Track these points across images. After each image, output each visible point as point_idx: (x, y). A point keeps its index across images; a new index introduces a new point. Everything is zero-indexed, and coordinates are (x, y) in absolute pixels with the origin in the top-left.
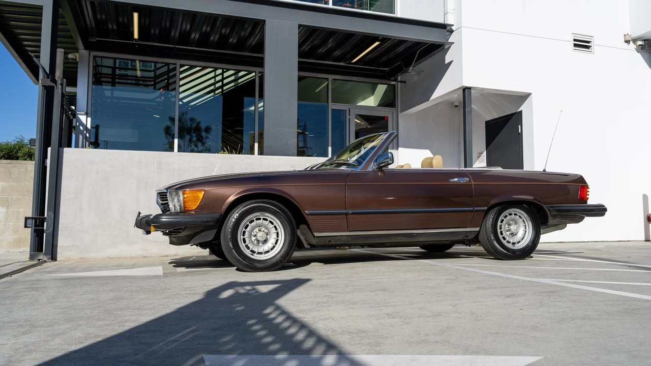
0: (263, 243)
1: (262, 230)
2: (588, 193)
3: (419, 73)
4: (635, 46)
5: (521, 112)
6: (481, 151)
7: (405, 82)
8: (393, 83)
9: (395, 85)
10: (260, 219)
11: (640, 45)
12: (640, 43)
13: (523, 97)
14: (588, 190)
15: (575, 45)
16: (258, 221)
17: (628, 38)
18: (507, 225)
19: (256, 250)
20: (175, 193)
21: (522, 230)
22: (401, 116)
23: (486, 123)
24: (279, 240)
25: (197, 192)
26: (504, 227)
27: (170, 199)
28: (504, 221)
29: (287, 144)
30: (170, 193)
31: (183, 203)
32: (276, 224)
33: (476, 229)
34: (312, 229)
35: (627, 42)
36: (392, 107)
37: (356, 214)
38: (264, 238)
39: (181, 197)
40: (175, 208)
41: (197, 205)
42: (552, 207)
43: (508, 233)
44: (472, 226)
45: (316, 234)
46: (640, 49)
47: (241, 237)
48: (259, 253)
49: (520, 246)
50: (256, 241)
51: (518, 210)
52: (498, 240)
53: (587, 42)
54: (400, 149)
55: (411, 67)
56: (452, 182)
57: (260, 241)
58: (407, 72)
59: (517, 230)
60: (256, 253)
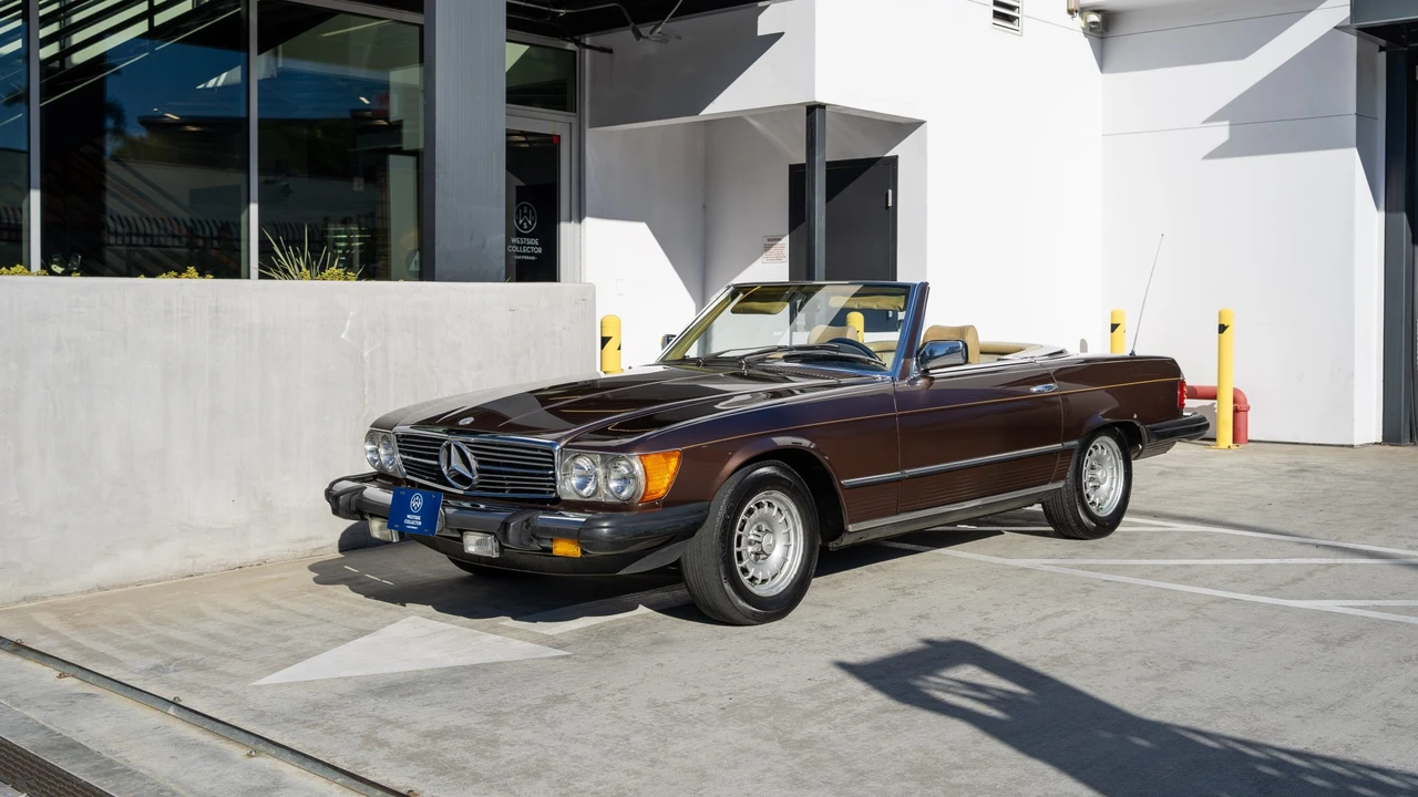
3: (664, 40)
4: (1082, 24)
5: (895, 159)
6: (774, 233)
7: (610, 51)
8: (570, 46)
9: (575, 52)
11: (1094, 23)
12: (1094, 18)
13: (904, 128)
15: (997, 15)
17: (1072, 7)
18: (1092, 468)
19: (760, 576)
20: (599, 458)
21: (1109, 477)
22: (593, 136)
23: (793, 168)
24: (792, 548)
25: (667, 456)
26: (1087, 475)
27: (566, 468)
28: (1089, 460)
29: (483, 246)
30: (567, 454)
31: (643, 483)
32: (785, 514)
33: (1060, 485)
34: (846, 518)
35: (1071, 12)
36: (565, 110)
37: (913, 477)
38: (772, 547)
39: (638, 467)
40: (595, 493)
41: (665, 485)
42: (1153, 429)
43: (1091, 484)
44: (1056, 480)
45: (851, 528)
46: (1091, 29)
47: (736, 549)
48: (764, 581)
49: (1107, 509)
50: (753, 556)
51: (1107, 439)
52: (1082, 499)
53: (1012, 8)
54: (588, 221)
55: (657, 26)
56: (1035, 393)
57: (761, 555)
58: (638, 35)
59: (1105, 478)
60: (759, 582)
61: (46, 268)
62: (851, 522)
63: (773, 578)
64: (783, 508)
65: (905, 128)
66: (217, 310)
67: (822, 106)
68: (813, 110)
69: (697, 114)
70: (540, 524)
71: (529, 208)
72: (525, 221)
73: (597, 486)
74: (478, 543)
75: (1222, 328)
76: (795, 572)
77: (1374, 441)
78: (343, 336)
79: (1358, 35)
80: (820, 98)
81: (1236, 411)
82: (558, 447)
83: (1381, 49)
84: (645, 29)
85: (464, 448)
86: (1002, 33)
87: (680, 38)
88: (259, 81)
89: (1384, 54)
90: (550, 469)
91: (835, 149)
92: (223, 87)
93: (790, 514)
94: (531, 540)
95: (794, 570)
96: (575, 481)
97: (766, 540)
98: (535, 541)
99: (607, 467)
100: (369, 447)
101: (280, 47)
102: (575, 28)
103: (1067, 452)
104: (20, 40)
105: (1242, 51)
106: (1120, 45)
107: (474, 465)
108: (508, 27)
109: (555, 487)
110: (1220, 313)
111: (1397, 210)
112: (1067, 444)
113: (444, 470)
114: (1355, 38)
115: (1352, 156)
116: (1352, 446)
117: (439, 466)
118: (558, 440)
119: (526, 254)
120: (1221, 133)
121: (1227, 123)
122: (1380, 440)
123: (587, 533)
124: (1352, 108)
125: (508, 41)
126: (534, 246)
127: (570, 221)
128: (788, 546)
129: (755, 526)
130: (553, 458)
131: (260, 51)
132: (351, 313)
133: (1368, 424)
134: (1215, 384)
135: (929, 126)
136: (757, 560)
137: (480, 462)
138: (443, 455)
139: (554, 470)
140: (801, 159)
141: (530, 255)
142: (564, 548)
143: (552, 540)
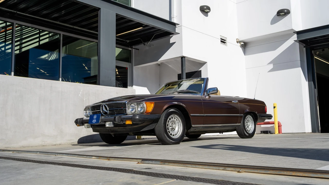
3: (150, 46)
4: (240, 45)
5: (201, 71)
7: (138, 50)
8: (130, 49)
11: (242, 44)
12: (242, 43)
15: (221, 41)
17: (238, 41)
18: (247, 122)
19: (173, 134)
20: (136, 104)
21: (251, 125)
22: (134, 68)
23: (178, 75)
24: (180, 129)
25: (151, 103)
26: (246, 124)
27: (129, 106)
28: (246, 121)
29: (111, 80)
30: (129, 104)
31: (146, 108)
32: (178, 121)
33: (240, 124)
34: (192, 123)
35: (237, 42)
36: (129, 62)
37: (206, 116)
38: (175, 127)
39: (145, 106)
40: (135, 112)
41: (151, 110)
42: (260, 115)
43: (247, 126)
44: (239, 123)
45: (193, 126)
46: (242, 46)
47: (167, 127)
48: (174, 135)
49: (251, 132)
50: (171, 129)
51: (250, 116)
52: (245, 129)
53: (225, 40)
54: (134, 86)
55: (149, 42)
56: (233, 102)
57: (173, 129)
58: (144, 45)
59: (250, 125)
60: (173, 135)
61: (15, 75)
62: (193, 124)
63: (176, 135)
64: (178, 119)
65: (203, 64)
66: (52, 87)
67: (184, 57)
68: (183, 58)
69: (157, 61)
70: (123, 117)
71: (121, 83)
72: (120, 86)
73: (136, 110)
74: (109, 124)
75: (274, 107)
76: (181, 134)
77: (310, 132)
78: (79, 95)
79: (299, 43)
80: (184, 55)
81: (279, 126)
82: (127, 102)
83: (304, 47)
84: (146, 44)
85: (106, 105)
86: (222, 45)
87: (153, 45)
88: (62, 58)
89: (305, 48)
90: (125, 107)
91: (188, 69)
92: (55, 59)
93: (179, 121)
94: (121, 121)
95: (180, 134)
96: (130, 110)
97: (174, 126)
98: (122, 121)
99: (138, 106)
100: (85, 112)
101: (67, 45)
102: (131, 45)
103: (241, 117)
104: (11, 45)
105: (274, 49)
106: (248, 49)
107: (108, 109)
108: (116, 44)
109: (126, 112)
110: (274, 104)
111: (311, 81)
112: (241, 115)
113: (101, 111)
114: (298, 44)
115: (300, 69)
116: (305, 133)
117: (100, 111)
118: (127, 101)
120: (271, 66)
121: (272, 64)
122: (311, 132)
123: (133, 118)
124: (299, 59)
125: (116, 47)
127: (130, 86)
128: (179, 128)
129: (171, 123)
130: (126, 105)
131: (63, 46)
132: (81, 90)
133: (308, 128)
134: (274, 121)
135: (208, 63)
136: (172, 130)
137: (109, 108)
138: (101, 108)
139: (126, 107)
140: (180, 73)
142: (128, 122)
143: (125, 121)
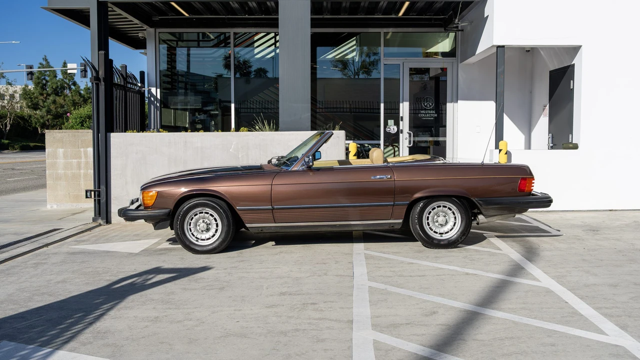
0: (206, 232)
1: (205, 221)
2: (533, 185)
5: (574, 65)
6: (545, 104)
9: (456, 33)
10: (202, 213)
14: (533, 181)
16: (200, 215)
19: (200, 237)
21: (452, 221)
22: (461, 66)
23: (550, 72)
25: (151, 192)
26: (431, 219)
34: (244, 221)
41: (152, 202)
42: (485, 200)
44: (396, 218)
45: (247, 226)
48: (202, 240)
49: (448, 236)
51: (447, 203)
54: (460, 102)
55: (457, 19)
56: (373, 179)
59: (448, 221)
62: (246, 223)
63: (208, 239)
64: (214, 215)
65: (575, 50)
67: (502, 46)
68: (498, 48)
71: (430, 99)
72: (428, 103)
76: (217, 238)
112: (398, 203)
119: (429, 117)
126: (433, 114)
127: (452, 102)
128: (217, 229)
141: (430, 117)
